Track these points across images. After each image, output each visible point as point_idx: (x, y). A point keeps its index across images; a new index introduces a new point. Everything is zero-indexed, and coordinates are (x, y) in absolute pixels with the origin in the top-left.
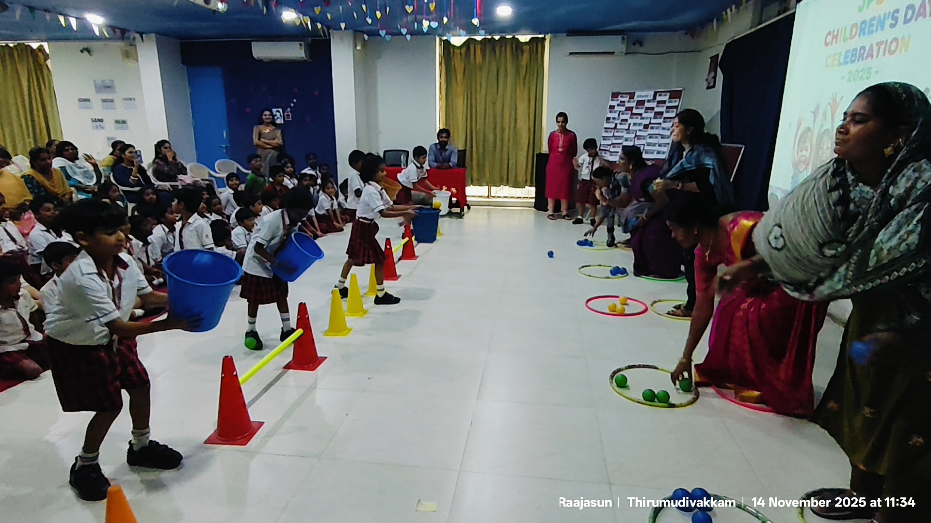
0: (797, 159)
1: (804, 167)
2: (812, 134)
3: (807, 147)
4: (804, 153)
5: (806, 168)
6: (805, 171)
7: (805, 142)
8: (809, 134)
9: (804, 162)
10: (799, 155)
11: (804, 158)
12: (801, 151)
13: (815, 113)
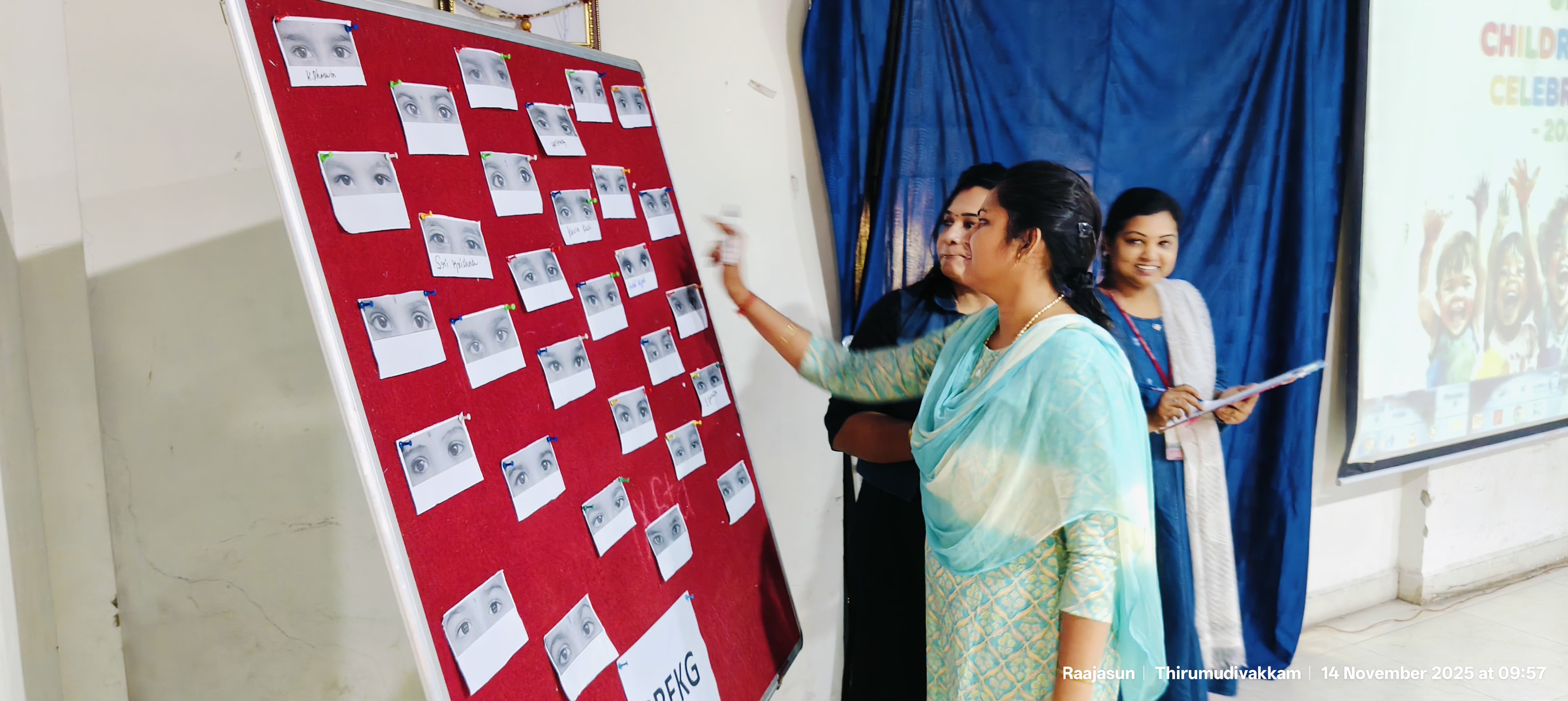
0: (1438, 312)
1: (1463, 323)
2: (1476, 248)
3: (1468, 277)
4: (1460, 291)
5: (1470, 324)
6: (1469, 331)
7: (1459, 268)
8: (1469, 248)
9: (1462, 313)
10: (1447, 297)
11: (1461, 304)
12: (1451, 288)
13: (1479, 199)
